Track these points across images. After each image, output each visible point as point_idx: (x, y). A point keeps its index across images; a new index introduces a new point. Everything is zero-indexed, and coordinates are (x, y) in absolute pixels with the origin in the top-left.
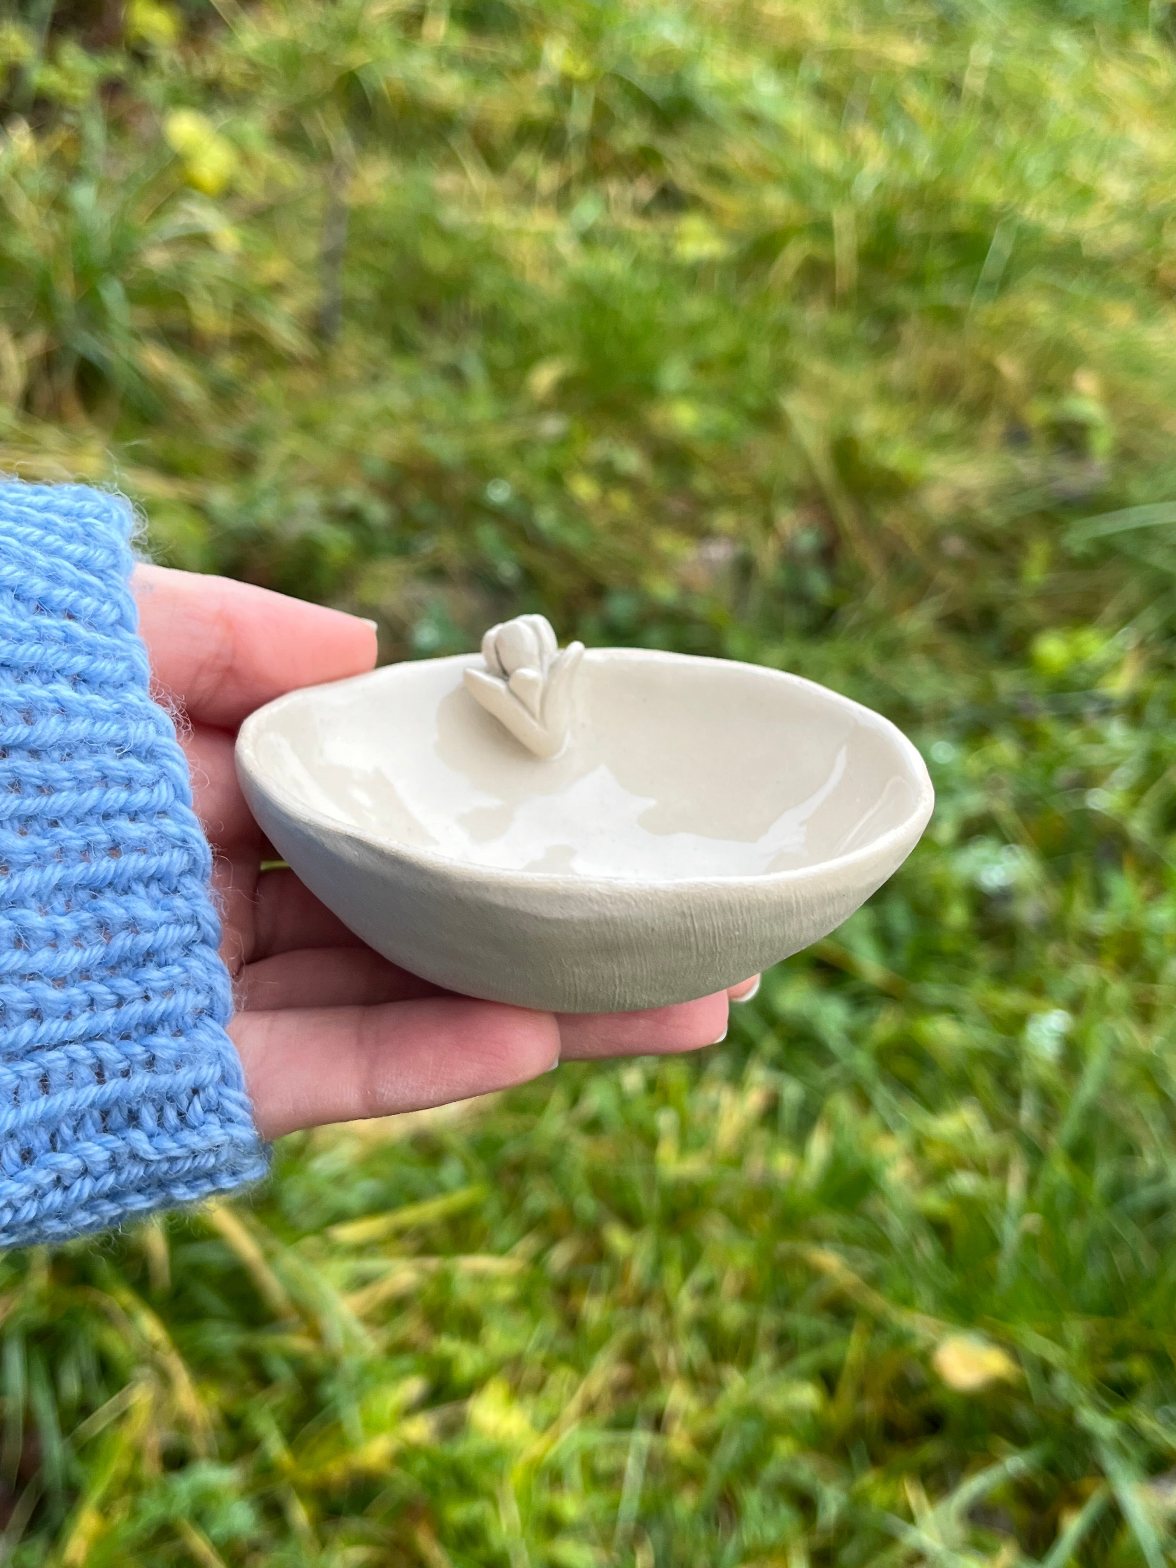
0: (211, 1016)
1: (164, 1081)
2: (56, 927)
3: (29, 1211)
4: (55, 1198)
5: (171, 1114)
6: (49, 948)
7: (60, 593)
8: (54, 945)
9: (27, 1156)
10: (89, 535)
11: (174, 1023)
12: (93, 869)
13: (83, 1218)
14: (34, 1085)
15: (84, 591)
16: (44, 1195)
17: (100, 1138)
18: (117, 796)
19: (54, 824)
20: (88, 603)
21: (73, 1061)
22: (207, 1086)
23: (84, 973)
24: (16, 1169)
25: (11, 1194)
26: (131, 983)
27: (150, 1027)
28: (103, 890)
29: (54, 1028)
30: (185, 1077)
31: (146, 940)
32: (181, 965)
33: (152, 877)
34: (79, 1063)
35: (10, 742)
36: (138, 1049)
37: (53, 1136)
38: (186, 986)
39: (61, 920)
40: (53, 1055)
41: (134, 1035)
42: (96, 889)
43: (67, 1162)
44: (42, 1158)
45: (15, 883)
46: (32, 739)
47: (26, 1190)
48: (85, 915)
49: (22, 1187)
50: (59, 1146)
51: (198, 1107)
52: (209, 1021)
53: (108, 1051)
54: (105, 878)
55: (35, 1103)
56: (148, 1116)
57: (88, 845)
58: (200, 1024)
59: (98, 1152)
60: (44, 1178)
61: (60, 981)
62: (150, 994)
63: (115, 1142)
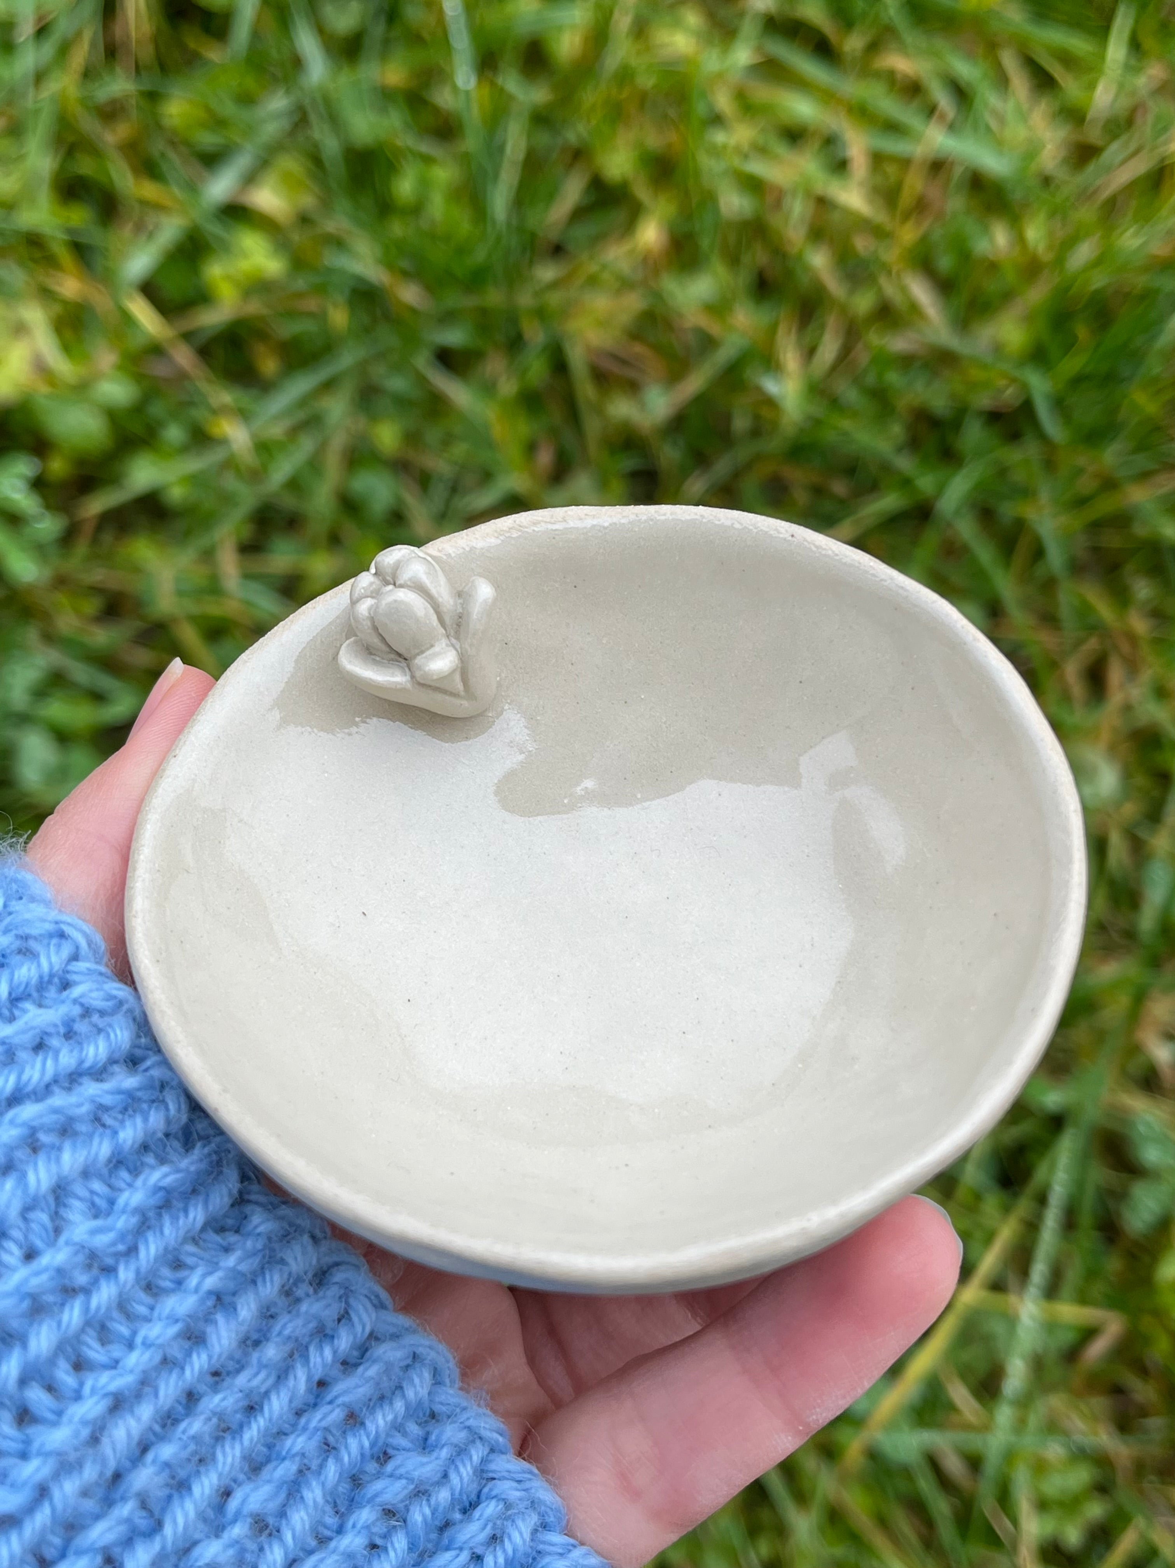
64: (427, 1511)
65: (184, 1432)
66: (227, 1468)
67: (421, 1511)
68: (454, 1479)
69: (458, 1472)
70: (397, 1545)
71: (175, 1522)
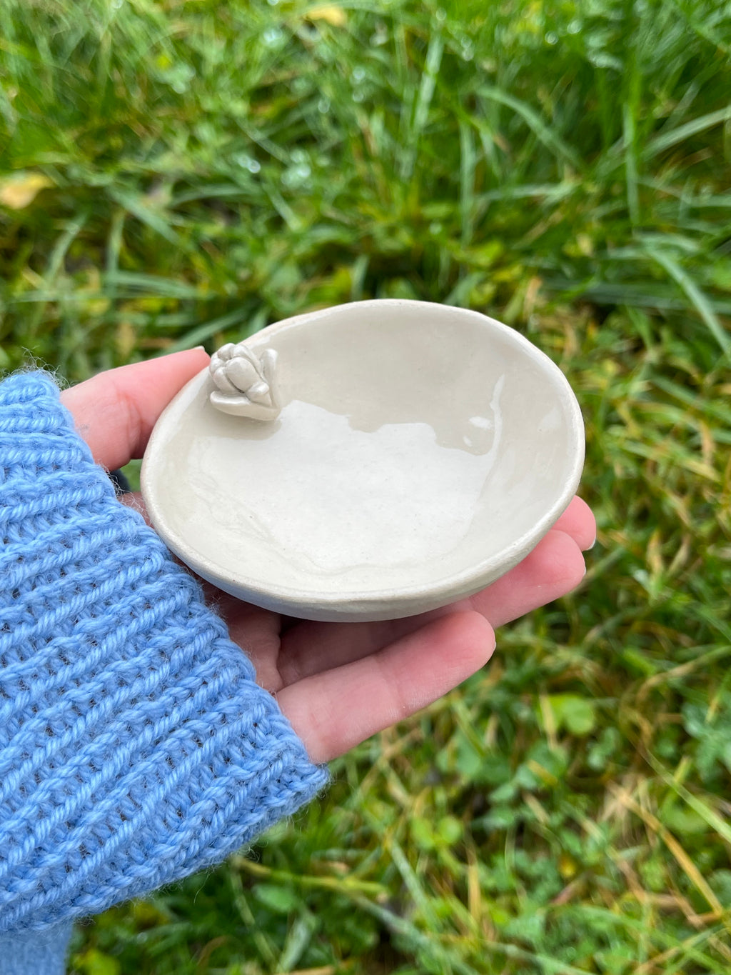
0: (244, 678)
1: (236, 726)
2: (137, 664)
3: (195, 847)
4: (206, 833)
5: (247, 745)
6: (138, 679)
7: (47, 456)
8: (140, 676)
9: (181, 812)
10: (41, 409)
11: (226, 691)
12: (142, 621)
13: (227, 841)
14: (165, 765)
15: (57, 447)
16: (199, 833)
17: (215, 782)
18: (134, 573)
19: (108, 604)
20: (63, 455)
21: (181, 740)
22: (261, 719)
23: (164, 686)
24: (177, 824)
25: (181, 840)
26: (194, 678)
27: (214, 700)
28: (151, 631)
29: (162, 725)
30: (247, 719)
31: (190, 649)
32: (215, 656)
33: (175, 612)
34: (184, 740)
35: (64, 562)
36: (214, 715)
37: (189, 794)
38: (224, 666)
39: (138, 659)
40: (169, 741)
41: (207, 708)
42: (147, 633)
43: (204, 805)
44: (190, 810)
45: (104, 647)
46: (75, 556)
47: (189, 834)
48: (149, 650)
49: (186, 833)
50: (195, 798)
51: (261, 734)
52: (245, 681)
53: (197, 724)
54: (151, 622)
55: (170, 776)
56: (235, 753)
57: (133, 607)
58: (241, 686)
59: (218, 790)
60: (195, 821)
61: (152, 696)
62: (207, 680)
63: (224, 780)
64: (181, 655)
65: (56, 584)
66: (76, 607)
67: (178, 654)
68: (197, 642)
69: (199, 639)
70: (164, 669)
71: (43, 620)
